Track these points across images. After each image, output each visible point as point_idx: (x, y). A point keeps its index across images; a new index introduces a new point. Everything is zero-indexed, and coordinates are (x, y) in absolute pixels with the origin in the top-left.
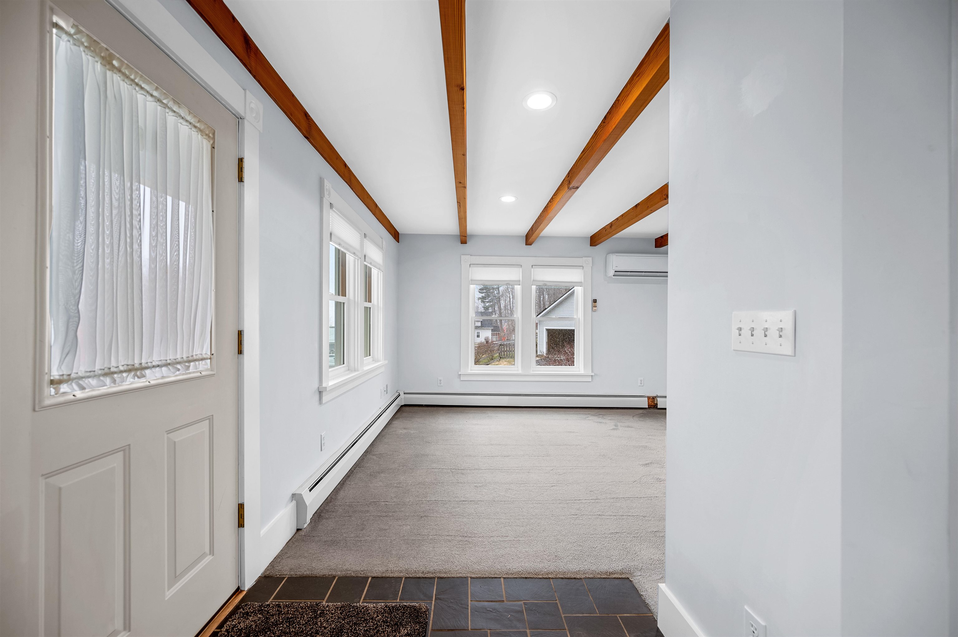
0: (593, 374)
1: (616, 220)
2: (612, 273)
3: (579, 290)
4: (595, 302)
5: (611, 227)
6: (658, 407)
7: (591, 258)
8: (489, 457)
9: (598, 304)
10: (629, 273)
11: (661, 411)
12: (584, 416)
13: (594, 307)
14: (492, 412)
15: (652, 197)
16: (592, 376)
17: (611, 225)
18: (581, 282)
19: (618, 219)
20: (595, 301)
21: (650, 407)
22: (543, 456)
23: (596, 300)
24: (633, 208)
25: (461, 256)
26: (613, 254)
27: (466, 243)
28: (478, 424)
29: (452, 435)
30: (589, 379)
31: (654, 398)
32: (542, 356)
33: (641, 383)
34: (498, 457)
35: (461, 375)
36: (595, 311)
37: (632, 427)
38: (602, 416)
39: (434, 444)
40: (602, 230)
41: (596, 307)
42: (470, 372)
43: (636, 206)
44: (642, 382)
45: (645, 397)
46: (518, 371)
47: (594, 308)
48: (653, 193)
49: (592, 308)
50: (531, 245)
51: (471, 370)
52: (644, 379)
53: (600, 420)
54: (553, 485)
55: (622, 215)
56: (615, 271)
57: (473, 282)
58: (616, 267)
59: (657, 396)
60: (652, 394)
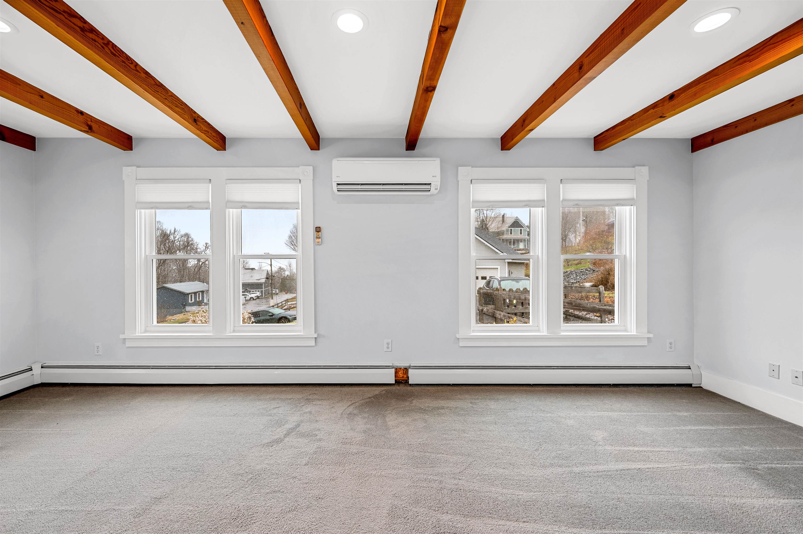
0: (317, 336)
2: (334, 187)
4: (319, 231)
6: (409, 383)
7: (312, 167)
10: (359, 187)
11: (416, 388)
13: (317, 238)
16: (315, 338)
20: (318, 230)
21: (398, 382)
30: (312, 343)
31: (406, 370)
33: (388, 348)
35: (127, 340)
36: (319, 244)
41: (320, 238)
42: (137, 334)
44: (390, 346)
45: (391, 368)
47: (318, 240)
49: (315, 240)
51: (142, 332)
52: (392, 341)
56: (339, 184)
58: (338, 177)
59: (410, 367)
60: (402, 364)
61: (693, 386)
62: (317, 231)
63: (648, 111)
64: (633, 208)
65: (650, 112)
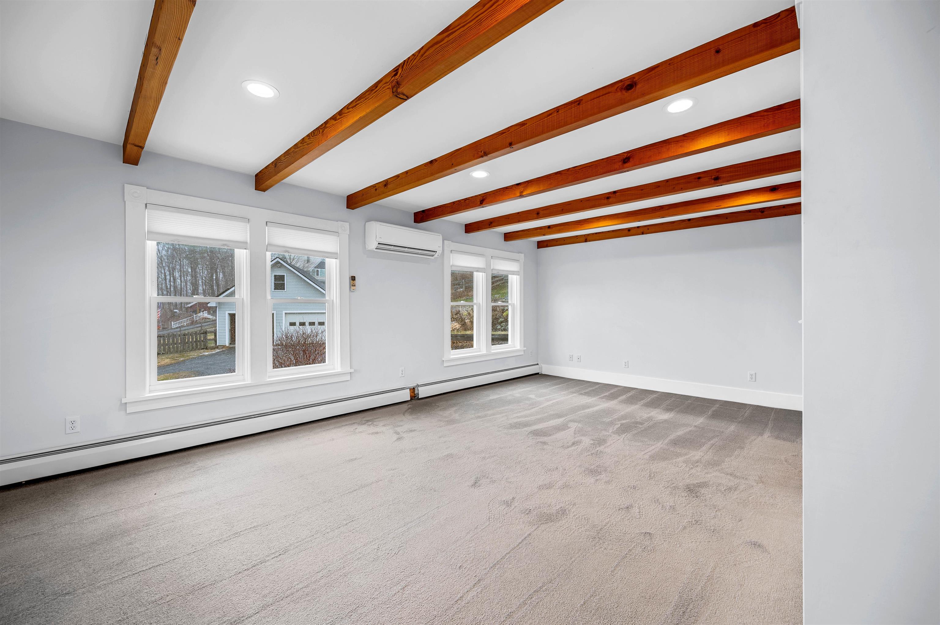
0: (352, 371)
1: (395, 178)
2: (372, 245)
3: (332, 264)
4: (354, 280)
5: (385, 185)
6: (419, 398)
7: (348, 223)
8: (248, 569)
9: (357, 281)
10: (392, 248)
11: (423, 400)
12: (351, 428)
13: (352, 285)
14: (201, 459)
15: (458, 152)
16: (350, 372)
17: (386, 183)
18: (337, 253)
19: (399, 176)
20: (353, 278)
21: (412, 398)
22: (345, 523)
23: (355, 277)
24: (426, 165)
25: (124, 185)
26: (376, 222)
27: (136, 164)
28: (184, 493)
29: (130, 544)
30: (348, 378)
32: (224, 346)
33: (402, 374)
34: (268, 563)
35: (128, 405)
36: (354, 291)
37: (415, 430)
38: (371, 423)
39: (83, 593)
40: (370, 188)
41: (355, 286)
42: (148, 395)
43: (431, 162)
44: (403, 372)
45: (407, 389)
46: (244, 380)
47: (353, 288)
48: (461, 148)
49: (350, 288)
50: (264, 190)
51: (150, 391)
52: (405, 368)
53: (372, 429)
54: (403, 584)
55: (407, 172)
56: (379, 243)
57: (152, 235)
58: (380, 238)
59: (418, 386)
60: (412, 385)
61: (540, 373)
62: (353, 280)
63: (537, 230)
64: (518, 277)
65: (538, 230)
